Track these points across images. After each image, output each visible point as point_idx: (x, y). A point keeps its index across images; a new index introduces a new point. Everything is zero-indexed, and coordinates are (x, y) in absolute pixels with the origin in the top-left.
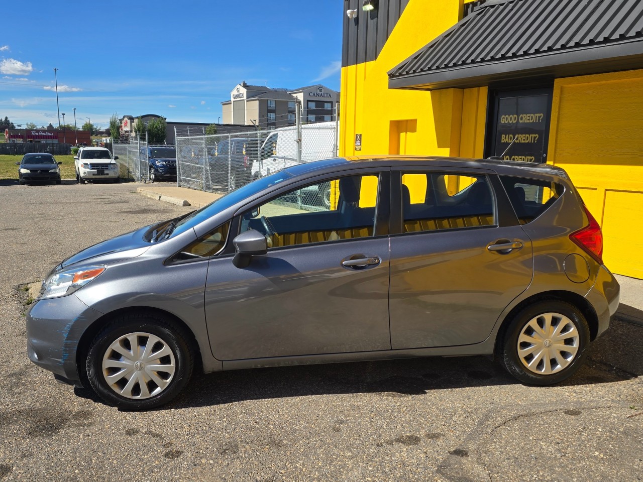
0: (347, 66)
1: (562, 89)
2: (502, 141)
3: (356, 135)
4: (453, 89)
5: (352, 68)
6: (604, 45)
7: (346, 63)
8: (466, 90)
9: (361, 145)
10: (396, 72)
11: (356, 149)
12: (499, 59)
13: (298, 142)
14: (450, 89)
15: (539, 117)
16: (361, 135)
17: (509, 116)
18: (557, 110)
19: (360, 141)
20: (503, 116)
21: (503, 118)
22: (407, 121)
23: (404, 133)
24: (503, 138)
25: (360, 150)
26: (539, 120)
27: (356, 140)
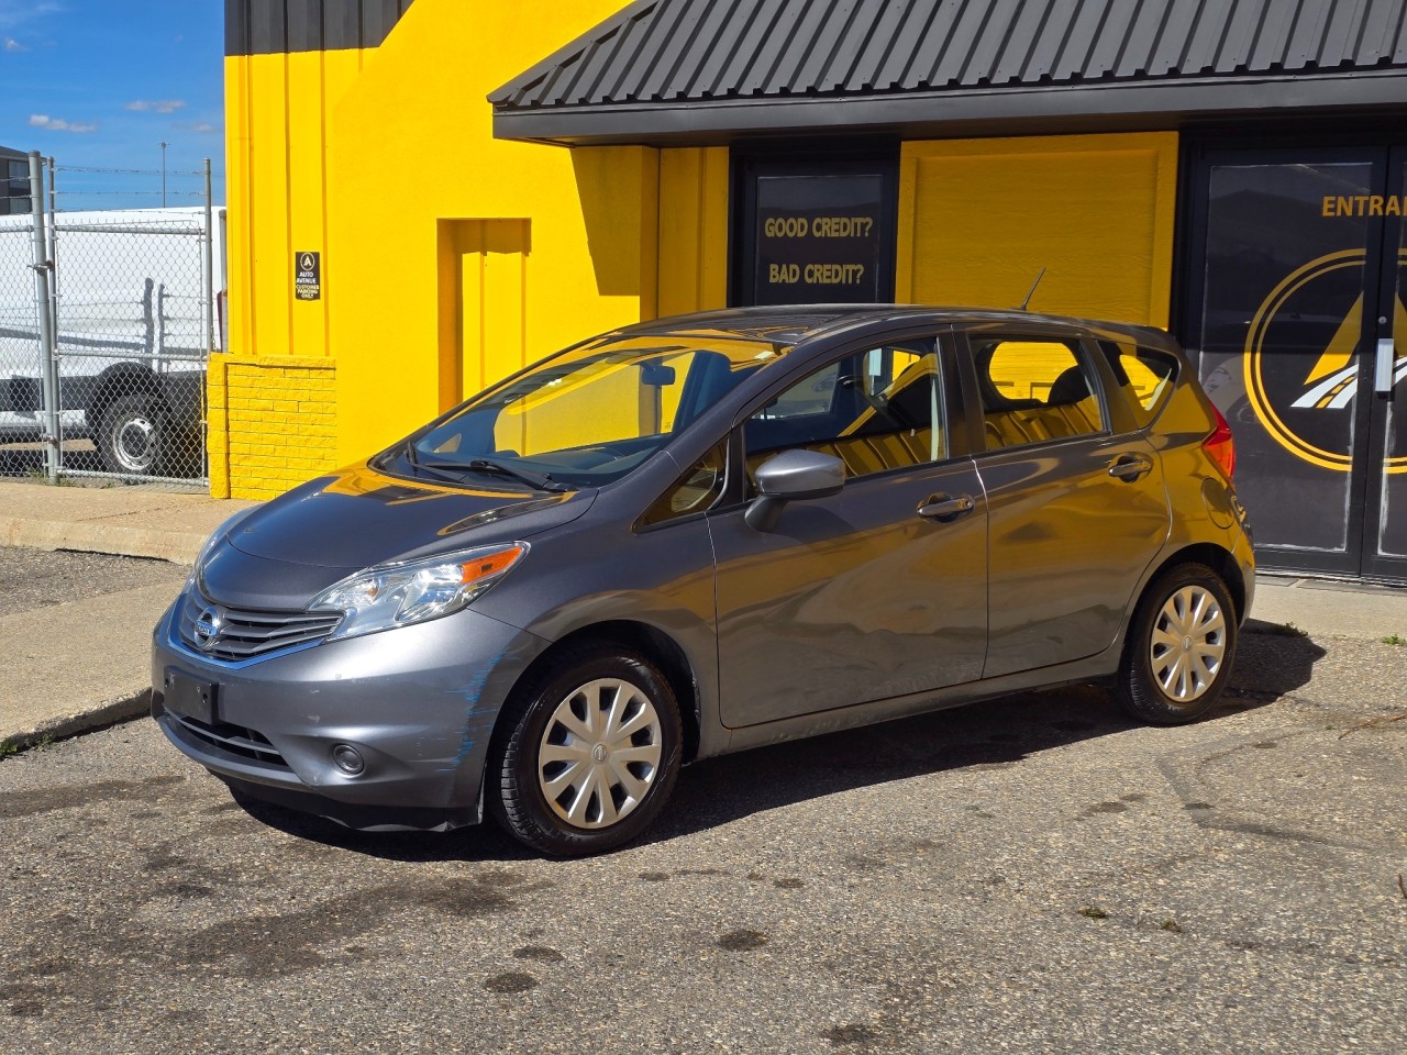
0: (250, 53)
1: (919, 165)
2: (772, 280)
3: (299, 255)
4: (641, 147)
5: (267, 64)
6: (1070, 88)
7: (242, 43)
8: (665, 152)
9: (318, 283)
10: (520, 97)
11: (299, 296)
12: (827, 94)
13: (42, 272)
14: (631, 148)
15: (864, 226)
16: (317, 255)
17: (786, 221)
18: (912, 211)
19: (316, 271)
20: (771, 220)
21: (771, 224)
22: (484, 222)
23: (477, 255)
24: (772, 273)
25: (317, 297)
26: (863, 231)
27: (299, 269)
